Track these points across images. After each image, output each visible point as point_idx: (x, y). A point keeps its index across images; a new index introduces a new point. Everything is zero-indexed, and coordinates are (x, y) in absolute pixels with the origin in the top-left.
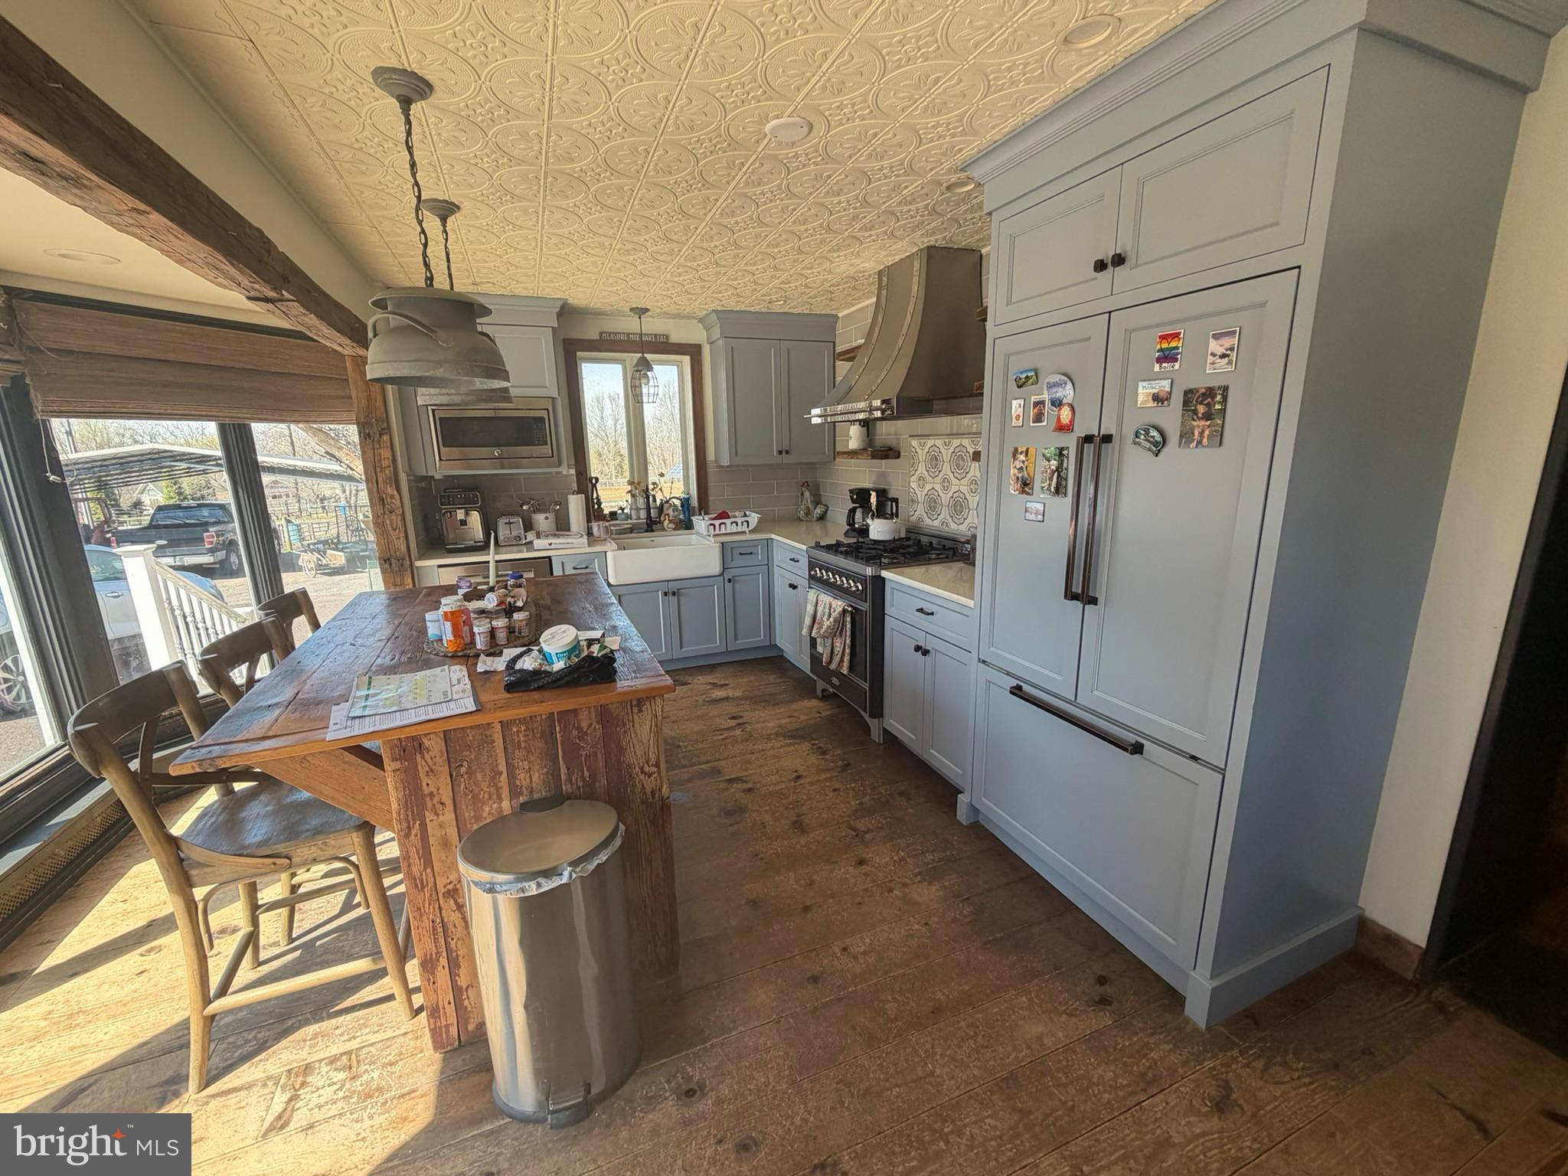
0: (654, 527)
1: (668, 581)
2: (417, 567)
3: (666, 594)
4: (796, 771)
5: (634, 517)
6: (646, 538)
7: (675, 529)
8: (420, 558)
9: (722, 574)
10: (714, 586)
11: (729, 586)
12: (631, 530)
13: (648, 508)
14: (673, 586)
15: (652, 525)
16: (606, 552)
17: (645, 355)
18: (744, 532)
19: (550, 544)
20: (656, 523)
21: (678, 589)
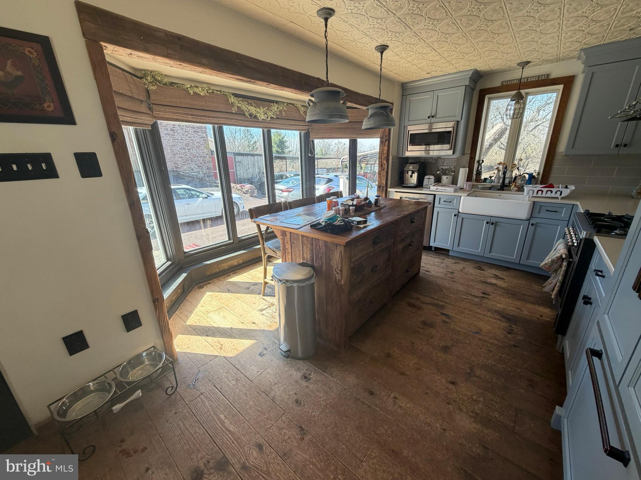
0: (505, 188)
1: (491, 217)
2: (389, 191)
3: (487, 223)
4: (480, 330)
5: (496, 182)
6: (497, 193)
7: (517, 191)
8: (391, 188)
9: (529, 220)
10: (521, 225)
11: (531, 228)
12: (490, 188)
13: (504, 178)
14: (493, 220)
15: (503, 187)
16: (461, 196)
17: (521, 91)
18: (557, 198)
19: (437, 189)
20: (507, 186)
21: (496, 222)
